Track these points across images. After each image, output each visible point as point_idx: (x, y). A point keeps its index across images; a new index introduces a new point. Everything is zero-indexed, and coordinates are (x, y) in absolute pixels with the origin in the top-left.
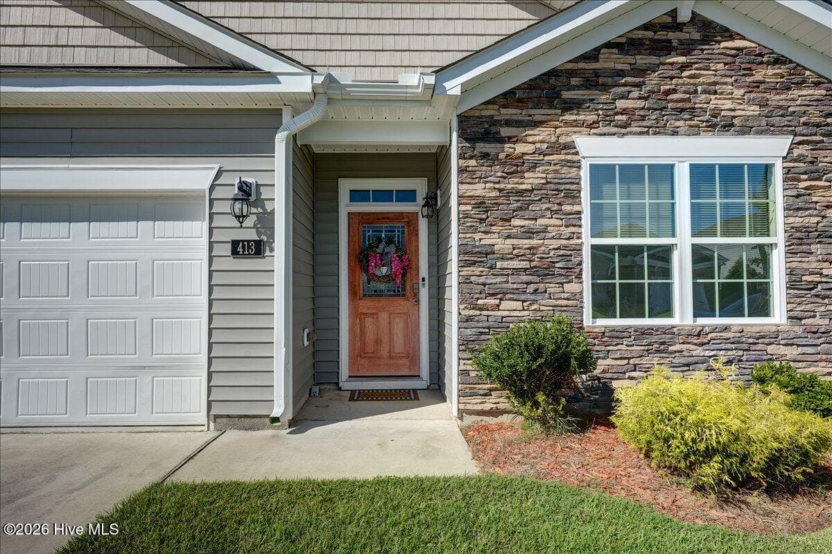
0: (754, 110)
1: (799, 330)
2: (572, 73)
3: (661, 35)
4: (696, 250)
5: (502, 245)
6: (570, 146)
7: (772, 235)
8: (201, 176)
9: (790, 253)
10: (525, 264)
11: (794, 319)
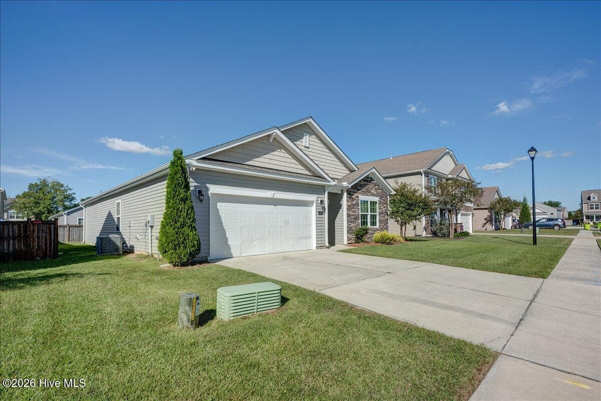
2: (358, 184)
4: (370, 215)
6: (358, 197)
7: (377, 213)
8: (314, 198)
9: (379, 216)
10: (354, 217)
11: (379, 226)
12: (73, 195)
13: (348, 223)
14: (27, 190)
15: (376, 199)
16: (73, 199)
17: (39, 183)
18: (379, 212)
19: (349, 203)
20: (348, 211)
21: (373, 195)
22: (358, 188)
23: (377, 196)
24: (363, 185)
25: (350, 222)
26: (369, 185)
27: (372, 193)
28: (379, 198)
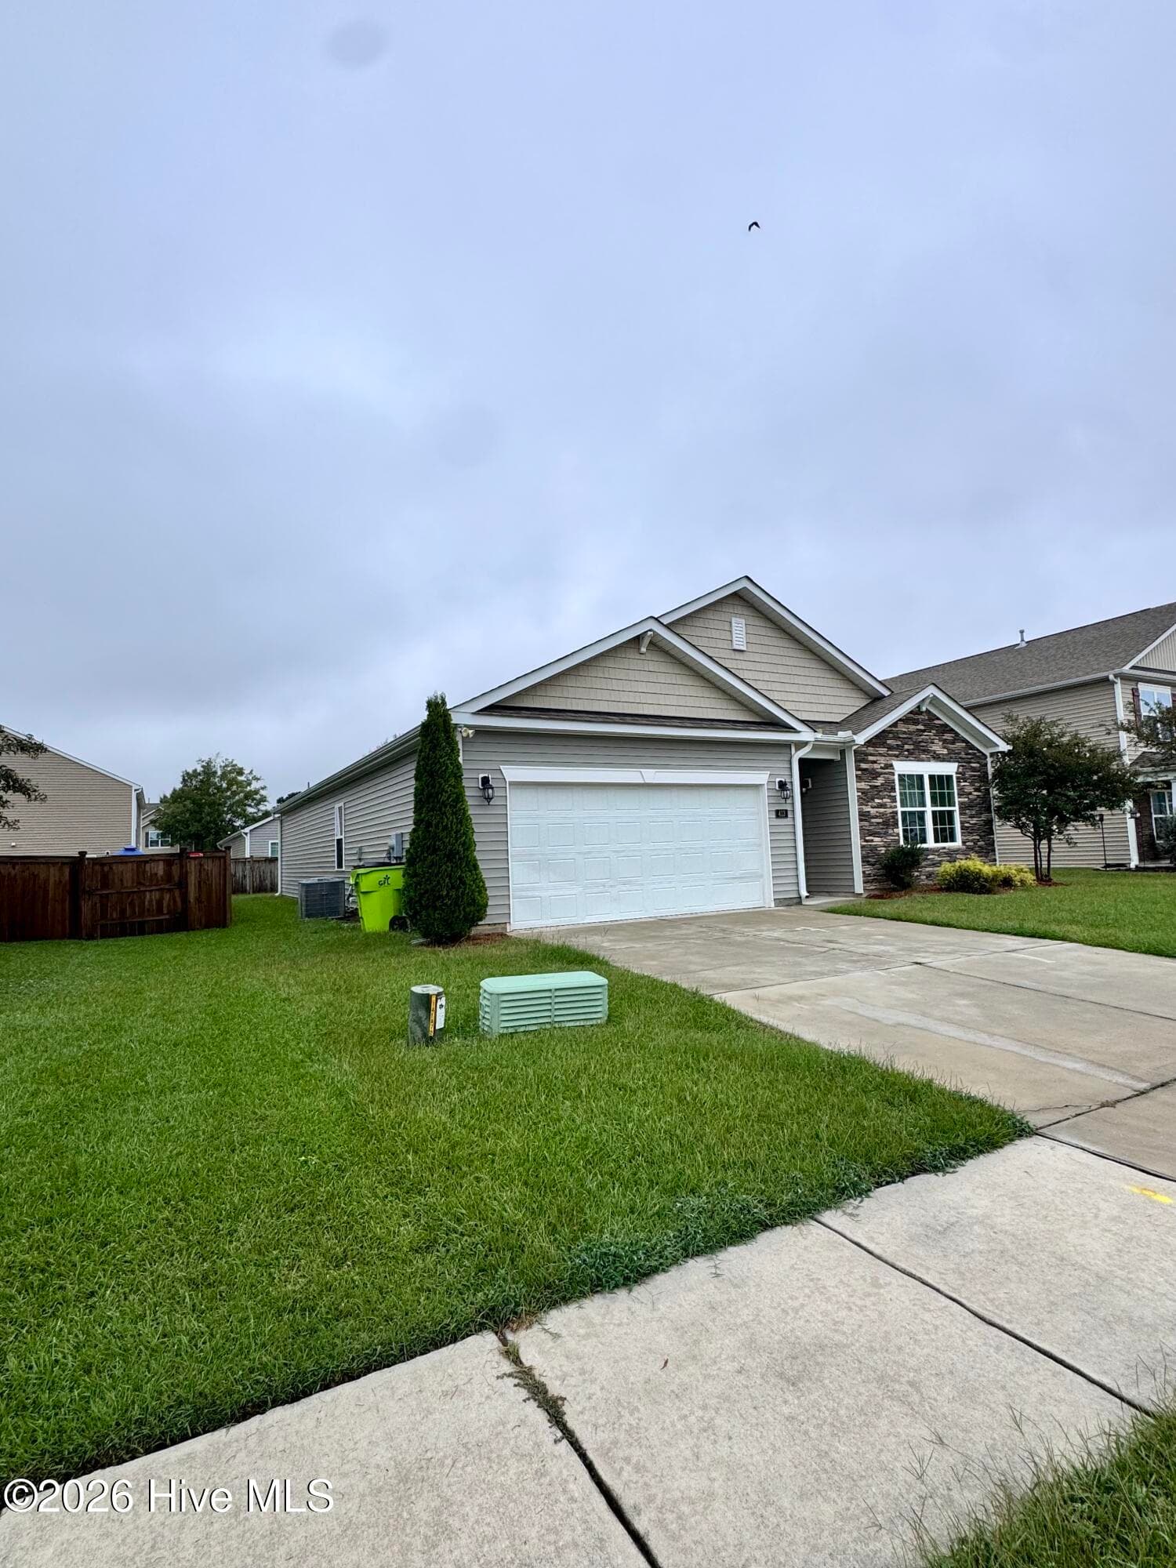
0: (945, 751)
1: (962, 847)
2: (889, 732)
3: (916, 717)
4: (933, 813)
6: (891, 766)
7: (954, 806)
8: (761, 777)
9: (961, 814)
10: (881, 820)
11: (964, 843)
12: (262, 792)
13: (863, 837)
14: (179, 786)
15: (950, 769)
16: (263, 799)
17: (200, 769)
18: (961, 803)
19: (863, 785)
20: (860, 804)
21: (938, 758)
22: (889, 742)
23: (949, 761)
24: (905, 733)
25: (870, 835)
26: (924, 731)
27: (935, 752)
28: (956, 764)
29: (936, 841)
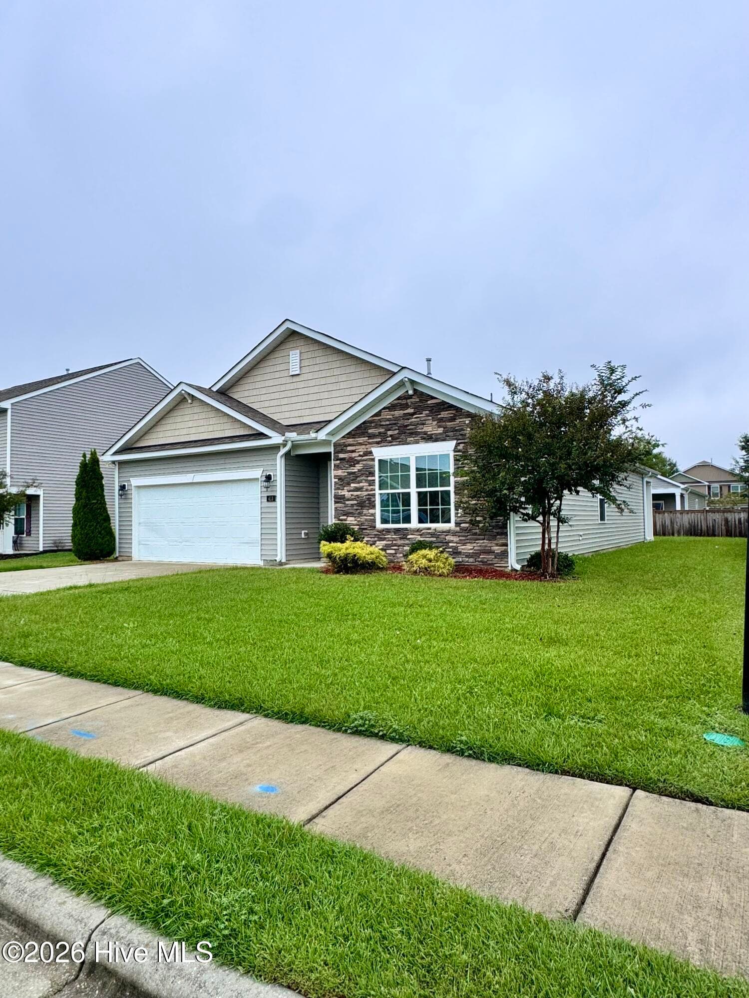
0: (441, 430)
1: (458, 529)
2: (371, 422)
3: (404, 402)
4: (419, 493)
5: (347, 494)
6: (371, 453)
7: (449, 485)
8: (257, 473)
9: (456, 493)
10: (355, 502)
11: (457, 524)
15: (445, 448)
18: (457, 483)
20: (338, 489)
21: (429, 439)
22: (370, 431)
23: (444, 440)
24: (388, 420)
25: (344, 515)
26: (413, 414)
27: (425, 433)
28: (455, 442)
29: (421, 521)
